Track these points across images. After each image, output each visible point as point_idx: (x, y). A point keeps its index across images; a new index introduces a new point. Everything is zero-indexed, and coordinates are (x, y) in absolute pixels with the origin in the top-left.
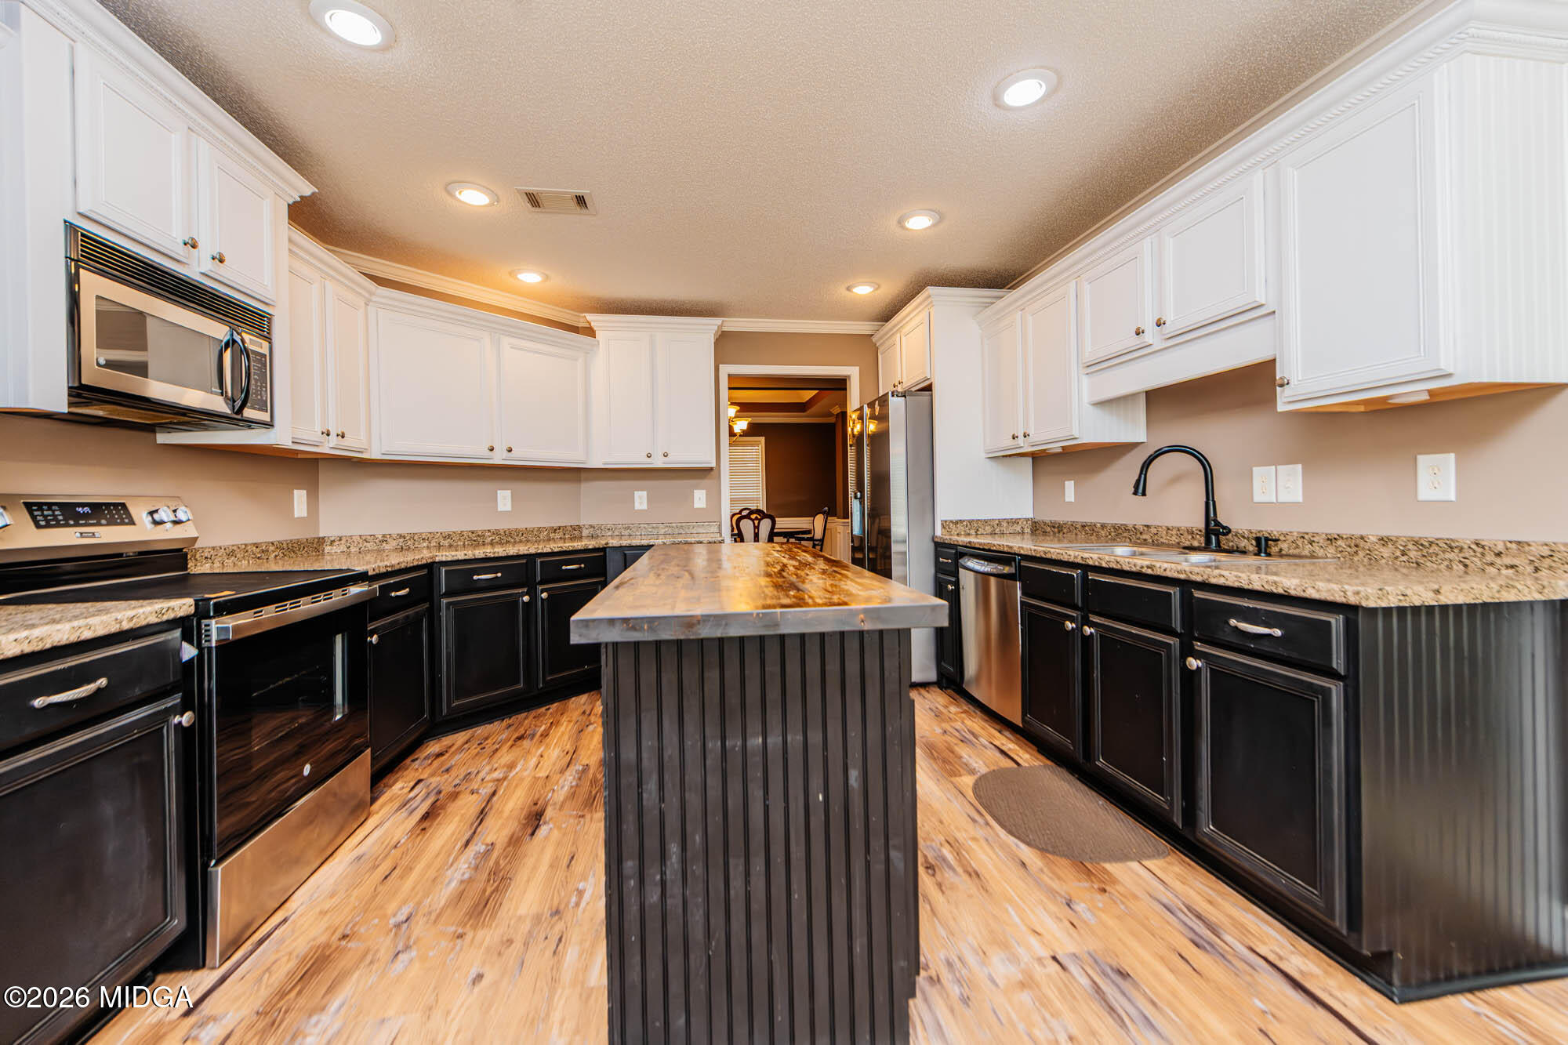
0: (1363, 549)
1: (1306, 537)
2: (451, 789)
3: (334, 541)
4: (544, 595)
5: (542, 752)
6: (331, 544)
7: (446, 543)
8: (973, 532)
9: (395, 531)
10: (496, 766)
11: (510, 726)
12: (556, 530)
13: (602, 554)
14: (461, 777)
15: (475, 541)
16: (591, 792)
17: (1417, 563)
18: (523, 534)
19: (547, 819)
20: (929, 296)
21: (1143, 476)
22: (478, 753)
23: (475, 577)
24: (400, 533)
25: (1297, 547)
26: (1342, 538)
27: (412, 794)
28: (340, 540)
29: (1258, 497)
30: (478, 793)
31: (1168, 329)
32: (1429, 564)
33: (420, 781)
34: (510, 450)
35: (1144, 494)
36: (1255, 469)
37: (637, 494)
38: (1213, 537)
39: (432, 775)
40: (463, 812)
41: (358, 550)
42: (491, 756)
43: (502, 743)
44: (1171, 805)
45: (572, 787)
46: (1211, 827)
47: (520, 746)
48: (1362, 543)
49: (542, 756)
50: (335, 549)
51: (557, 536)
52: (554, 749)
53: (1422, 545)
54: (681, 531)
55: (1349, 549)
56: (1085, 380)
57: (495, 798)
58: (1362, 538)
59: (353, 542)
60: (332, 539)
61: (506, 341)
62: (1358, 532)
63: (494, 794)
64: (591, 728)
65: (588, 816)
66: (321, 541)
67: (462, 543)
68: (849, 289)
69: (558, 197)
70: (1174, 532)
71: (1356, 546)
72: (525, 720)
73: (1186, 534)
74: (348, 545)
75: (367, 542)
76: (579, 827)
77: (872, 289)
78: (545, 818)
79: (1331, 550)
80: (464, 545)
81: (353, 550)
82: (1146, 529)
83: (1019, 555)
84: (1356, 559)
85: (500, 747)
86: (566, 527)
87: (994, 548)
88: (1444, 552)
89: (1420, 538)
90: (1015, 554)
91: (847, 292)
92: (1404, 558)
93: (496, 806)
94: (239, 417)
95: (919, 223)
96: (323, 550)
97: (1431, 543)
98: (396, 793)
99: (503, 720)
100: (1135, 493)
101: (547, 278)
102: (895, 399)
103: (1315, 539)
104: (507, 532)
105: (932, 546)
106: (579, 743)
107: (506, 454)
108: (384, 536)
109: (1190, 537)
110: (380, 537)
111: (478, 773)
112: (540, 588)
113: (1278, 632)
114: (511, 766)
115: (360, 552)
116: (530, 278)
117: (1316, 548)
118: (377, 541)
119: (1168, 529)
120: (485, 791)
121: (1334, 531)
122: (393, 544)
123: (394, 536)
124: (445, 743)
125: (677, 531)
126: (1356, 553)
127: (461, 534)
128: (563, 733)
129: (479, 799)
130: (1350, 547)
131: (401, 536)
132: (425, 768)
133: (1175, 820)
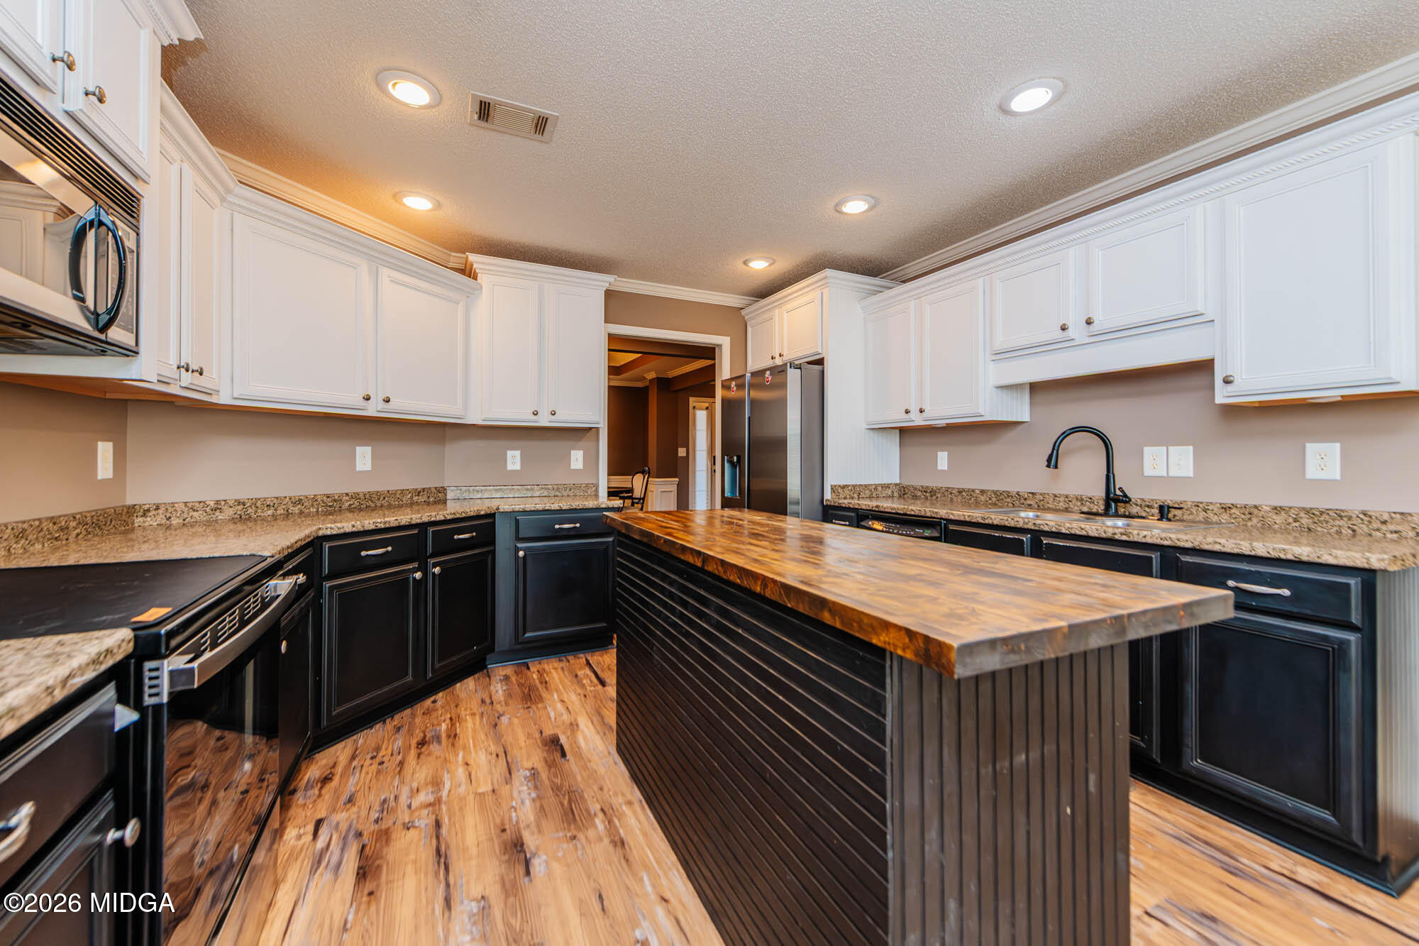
0: (1257, 516)
1: (1201, 505)
2: (374, 827)
3: (148, 510)
4: (437, 570)
5: (464, 758)
6: (144, 515)
7: (296, 510)
8: (856, 496)
9: (232, 494)
10: (415, 785)
11: (398, 729)
12: (420, 492)
13: (490, 521)
14: (377, 807)
15: (330, 506)
16: (562, 805)
17: (1308, 528)
18: (384, 498)
19: (533, 849)
20: (826, 277)
21: (1055, 452)
22: (379, 772)
23: (363, 553)
24: (237, 498)
25: (1192, 513)
26: (1236, 507)
27: (321, 843)
28: (157, 508)
29: (1148, 471)
30: (414, 827)
31: (1095, 328)
32: (1319, 529)
33: (319, 823)
34: (387, 401)
35: (1056, 467)
36: (1146, 449)
37: (510, 453)
38: (1113, 504)
39: (333, 810)
40: (412, 857)
41: (181, 521)
42: (400, 772)
43: (404, 751)
44: (1150, 742)
45: (534, 800)
46: (1199, 761)
47: (429, 754)
48: (1256, 511)
49: (467, 764)
50: (149, 521)
51: (421, 499)
52: (476, 752)
53: (1313, 514)
54: (558, 493)
55: (1243, 516)
56: (991, 366)
57: (444, 831)
58: (1256, 507)
59: (176, 510)
60: (146, 507)
61: (385, 273)
62: (1251, 502)
63: (438, 824)
64: (504, 720)
65: (581, 836)
66: (131, 510)
67: (315, 510)
68: (745, 263)
69: (516, 113)
70: (1062, 499)
71: (1250, 514)
72: (416, 718)
73: (1074, 501)
74: (168, 515)
75: (194, 511)
76: (580, 853)
77: (767, 264)
78: (528, 847)
79: (1225, 517)
80: (317, 511)
81: (175, 521)
82: (1030, 495)
83: (944, 519)
84: (1249, 524)
85: (404, 759)
86: (430, 488)
87: (913, 513)
88: (1334, 520)
89: (1311, 509)
90: (941, 519)
91: (744, 267)
92: (1297, 524)
93: (453, 844)
94: (102, 337)
95: (855, 207)
96: (133, 523)
97: (1322, 513)
98: (294, 847)
99: (384, 722)
100: (1048, 466)
101: (438, 206)
102: (793, 370)
103: (1210, 508)
104: (367, 496)
105: (820, 508)
106: (503, 740)
107: (382, 405)
108: (218, 502)
109: (1079, 504)
110: (212, 504)
111: (396, 798)
112: (431, 561)
113: (1286, 592)
114: (436, 783)
115: (184, 525)
116: (418, 203)
117: (1210, 515)
118: (208, 510)
119: (1056, 496)
120: (424, 821)
121: (1228, 500)
122: (228, 513)
123: (231, 503)
124: (324, 762)
125: (553, 493)
126: (1250, 519)
127: (315, 499)
128: (474, 731)
129: (423, 835)
130: (1244, 514)
131: (238, 503)
132: (315, 801)
133: (1154, 757)
